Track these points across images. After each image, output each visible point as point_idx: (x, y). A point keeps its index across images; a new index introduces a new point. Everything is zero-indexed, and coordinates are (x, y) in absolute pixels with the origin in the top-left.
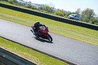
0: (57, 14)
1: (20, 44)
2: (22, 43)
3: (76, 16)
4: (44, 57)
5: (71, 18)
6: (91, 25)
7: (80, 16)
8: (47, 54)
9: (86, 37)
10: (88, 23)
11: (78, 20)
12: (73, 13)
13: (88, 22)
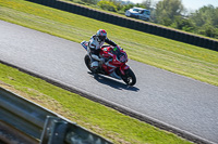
0: (102, 7)
1: (20, 70)
2: (24, 68)
3: (143, 12)
4: (72, 97)
5: (132, 16)
6: (174, 32)
7: (153, 13)
8: (77, 92)
9: (164, 57)
10: (169, 28)
11: (147, 20)
12: (138, 5)
13: (169, 25)
